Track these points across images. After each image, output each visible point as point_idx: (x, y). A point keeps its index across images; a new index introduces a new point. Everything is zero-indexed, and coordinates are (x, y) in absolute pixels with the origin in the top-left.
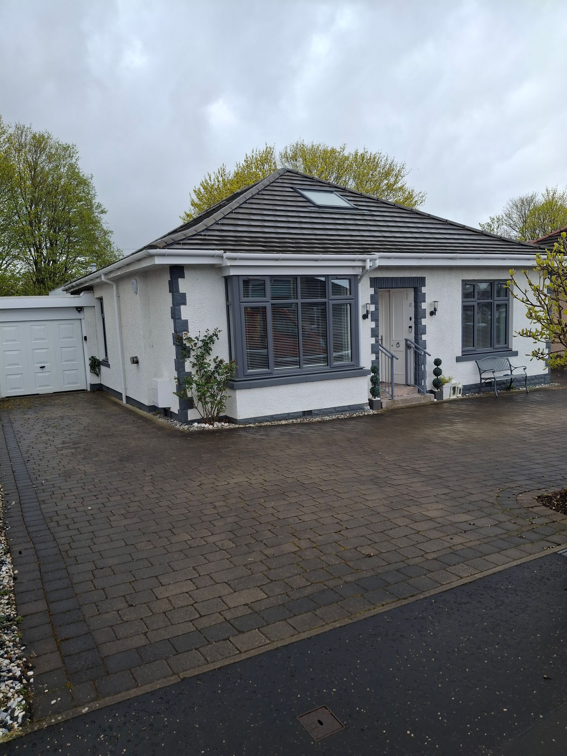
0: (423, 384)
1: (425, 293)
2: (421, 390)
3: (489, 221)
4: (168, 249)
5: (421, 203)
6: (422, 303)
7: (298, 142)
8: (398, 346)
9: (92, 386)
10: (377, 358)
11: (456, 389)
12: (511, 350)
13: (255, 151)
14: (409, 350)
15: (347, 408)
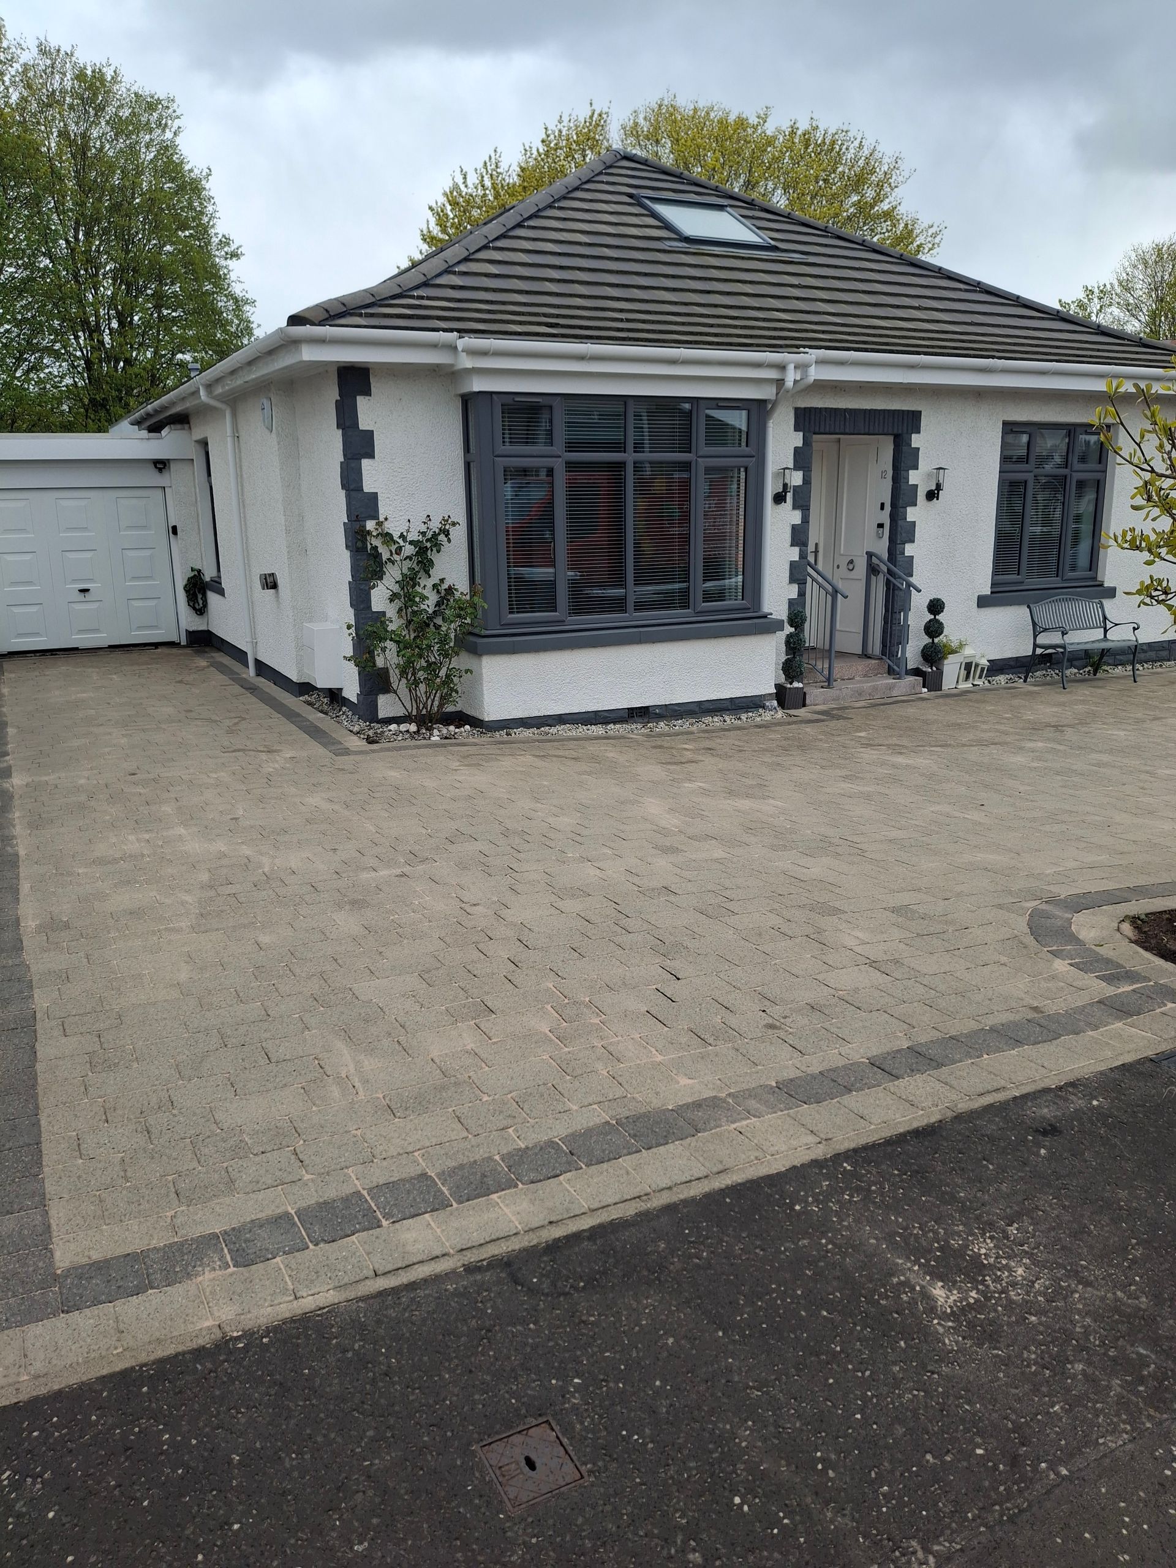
0: (899, 655)
1: (919, 449)
2: (895, 667)
3: (1081, 295)
4: (330, 326)
5: (930, 249)
6: (911, 472)
7: (663, 100)
8: (851, 567)
9: (190, 634)
10: (802, 594)
11: (973, 669)
12: (1102, 585)
13: (565, 119)
14: (873, 578)
15: (728, 704)
